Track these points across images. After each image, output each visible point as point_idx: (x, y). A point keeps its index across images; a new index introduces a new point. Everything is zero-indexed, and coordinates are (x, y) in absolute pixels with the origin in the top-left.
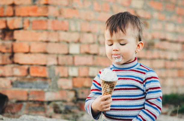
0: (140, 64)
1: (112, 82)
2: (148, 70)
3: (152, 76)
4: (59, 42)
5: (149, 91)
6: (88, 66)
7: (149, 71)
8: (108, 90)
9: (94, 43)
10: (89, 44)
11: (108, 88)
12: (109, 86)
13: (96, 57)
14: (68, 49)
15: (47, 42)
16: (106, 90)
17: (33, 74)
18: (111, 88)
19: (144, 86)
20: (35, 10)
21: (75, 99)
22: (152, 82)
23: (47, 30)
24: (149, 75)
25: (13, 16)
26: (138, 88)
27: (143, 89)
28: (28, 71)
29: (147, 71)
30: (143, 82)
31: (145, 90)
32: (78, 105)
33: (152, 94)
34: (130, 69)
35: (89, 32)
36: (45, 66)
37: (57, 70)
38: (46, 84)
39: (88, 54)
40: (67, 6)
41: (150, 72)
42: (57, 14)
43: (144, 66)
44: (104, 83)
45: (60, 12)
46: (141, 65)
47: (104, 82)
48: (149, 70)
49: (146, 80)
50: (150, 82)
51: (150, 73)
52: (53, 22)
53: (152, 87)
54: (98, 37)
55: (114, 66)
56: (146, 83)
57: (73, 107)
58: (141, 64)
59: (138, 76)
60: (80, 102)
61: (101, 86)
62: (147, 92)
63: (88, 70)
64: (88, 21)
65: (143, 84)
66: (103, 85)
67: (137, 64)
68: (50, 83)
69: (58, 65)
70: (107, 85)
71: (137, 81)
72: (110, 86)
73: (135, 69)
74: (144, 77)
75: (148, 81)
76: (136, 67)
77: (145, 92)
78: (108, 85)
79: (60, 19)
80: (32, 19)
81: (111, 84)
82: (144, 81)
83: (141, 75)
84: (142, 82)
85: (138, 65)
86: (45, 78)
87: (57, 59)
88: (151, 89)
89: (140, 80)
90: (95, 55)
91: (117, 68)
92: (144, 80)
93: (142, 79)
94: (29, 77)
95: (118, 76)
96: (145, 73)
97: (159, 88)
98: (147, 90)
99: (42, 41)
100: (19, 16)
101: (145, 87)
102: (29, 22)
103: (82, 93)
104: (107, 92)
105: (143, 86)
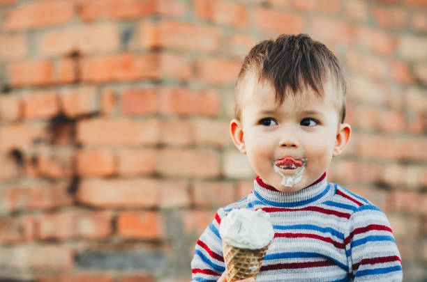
0: (336, 187)
2: (357, 206)
3: (369, 224)
4: (192, 146)
5: (361, 268)
7: (360, 210)
14: (221, 165)
15: (160, 146)
17: (126, 231)
19: (348, 254)
20: (127, 66)
22: (368, 243)
23: (157, 115)
24: (361, 219)
25: (77, 82)
26: (330, 262)
27: (345, 264)
28: (114, 224)
29: (355, 209)
30: (345, 243)
31: (350, 266)
33: (368, 276)
34: (306, 206)
36: (154, 209)
37: (190, 219)
38: (159, 256)
40: (215, 54)
41: (365, 211)
42: (186, 73)
43: (348, 194)
45: (195, 69)
46: (338, 192)
48: (360, 204)
49: (352, 235)
50: (364, 241)
51: (364, 215)
52: (175, 96)
53: (370, 258)
55: (258, 195)
56: (352, 246)
58: (339, 188)
59: (328, 226)
61: (223, 261)
62: (355, 272)
65: (343, 250)
67: (326, 191)
68: (170, 254)
69: (193, 207)
71: (328, 240)
73: (320, 206)
74: (345, 227)
75: (357, 237)
76: (324, 199)
77: (350, 271)
79: (195, 86)
80: (122, 89)
82: (347, 240)
83: (338, 221)
84: (341, 241)
85: (330, 191)
86: (156, 243)
87: (190, 191)
88: (365, 262)
89: (336, 239)
91: (267, 202)
92: (346, 235)
93: (339, 235)
94: (116, 240)
95: (276, 227)
96: (348, 216)
97: (395, 258)
98: (355, 266)
99: (147, 146)
100: (90, 83)
101: (349, 258)
102: (115, 98)
105: (345, 256)
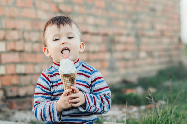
1: (71, 75)
6: (15, 63)
7: (92, 73)
8: (69, 84)
9: (19, 40)
10: (15, 41)
11: (68, 81)
12: (68, 80)
13: (22, 54)
16: (66, 84)
18: (71, 81)
21: (4, 97)
32: (7, 103)
35: (14, 29)
39: (14, 51)
44: (64, 77)
47: (62, 76)
54: (23, 33)
57: (3, 106)
60: (9, 100)
63: (15, 67)
64: (12, 18)
66: (63, 79)
70: (66, 79)
72: (70, 79)
78: (68, 78)
81: (70, 77)
90: (21, 51)
96: (89, 77)
103: (11, 91)
104: (68, 87)
